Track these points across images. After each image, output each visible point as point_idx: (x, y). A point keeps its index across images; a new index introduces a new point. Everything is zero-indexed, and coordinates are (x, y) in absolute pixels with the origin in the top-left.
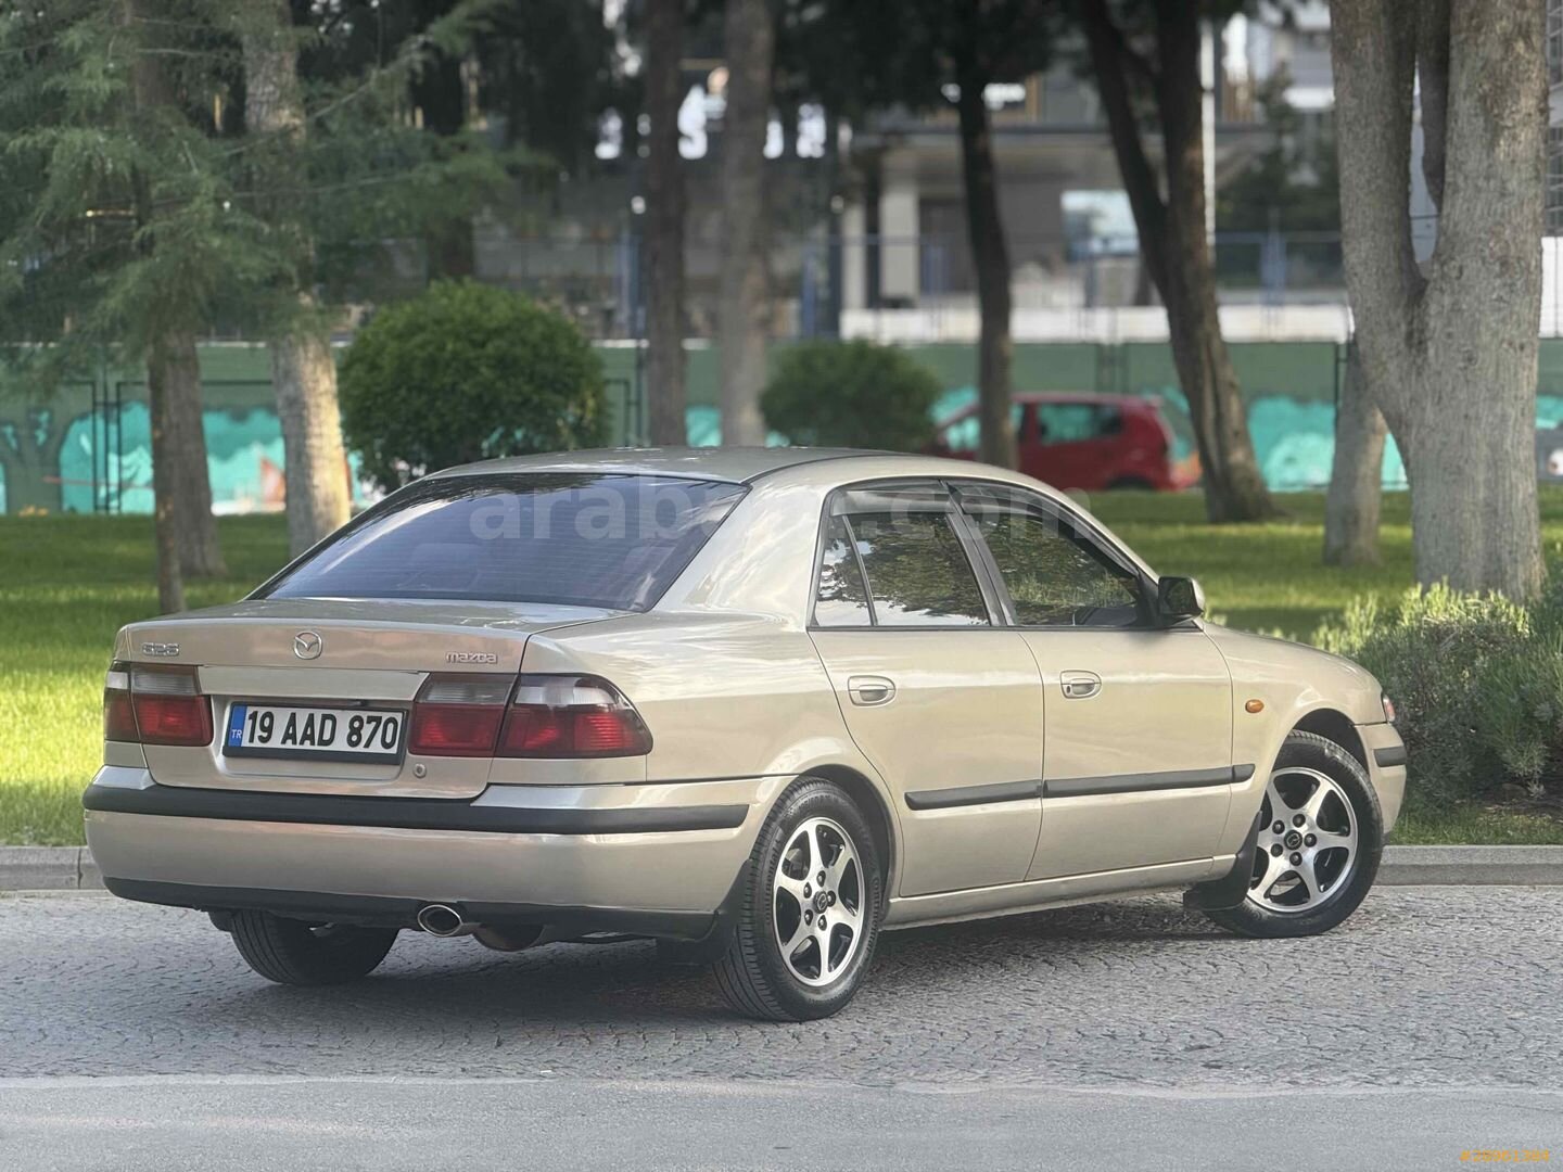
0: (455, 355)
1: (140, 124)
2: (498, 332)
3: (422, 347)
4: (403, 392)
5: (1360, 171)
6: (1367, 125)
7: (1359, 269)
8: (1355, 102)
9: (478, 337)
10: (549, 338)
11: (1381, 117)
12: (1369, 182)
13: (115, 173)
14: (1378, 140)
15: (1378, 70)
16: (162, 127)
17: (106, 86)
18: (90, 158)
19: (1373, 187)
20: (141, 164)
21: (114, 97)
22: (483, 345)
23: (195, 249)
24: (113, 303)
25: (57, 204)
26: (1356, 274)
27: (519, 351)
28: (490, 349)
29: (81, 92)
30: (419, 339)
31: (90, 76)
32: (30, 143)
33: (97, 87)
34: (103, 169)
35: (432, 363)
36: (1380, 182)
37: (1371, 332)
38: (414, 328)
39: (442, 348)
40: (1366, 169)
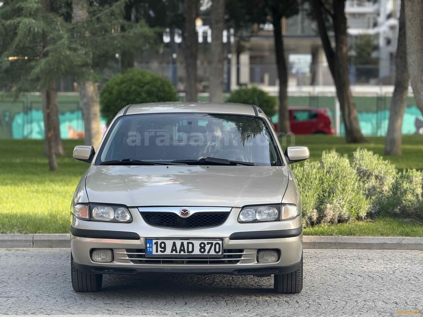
0: (135, 90)
1: (45, 18)
2: (147, 83)
3: (125, 87)
4: (119, 101)
5: (413, 34)
6: (415, 20)
7: (412, 64)
8: (411, 13)
9: (142, 85)
10: (162, 85)
11: (419, 18)
12: (416, 37)
13: (38, 32)
14: (418, 25)
15: (419, 4)
16: (51, 19)
17: (36, 6)
18: (30, 27)
19: (417, 39)
20: (46, 29)
21: (37, 9)
22: (143, 87)
23: (61, 55)
24: (37, 70)
25: (20, 41)
26: (411, 65)
27: (154, 89)
28: (146, 88)
29: (28, 8)
30: (124, 85)
31: (31, 3)
32: (12, 22)
33: (33, 6)
34: (34, 30)
35: (128, 92)
36: (419, 37)
37: (416, 83)
38: (122, 82)
39: (131, 88)
40: (415, 33)
